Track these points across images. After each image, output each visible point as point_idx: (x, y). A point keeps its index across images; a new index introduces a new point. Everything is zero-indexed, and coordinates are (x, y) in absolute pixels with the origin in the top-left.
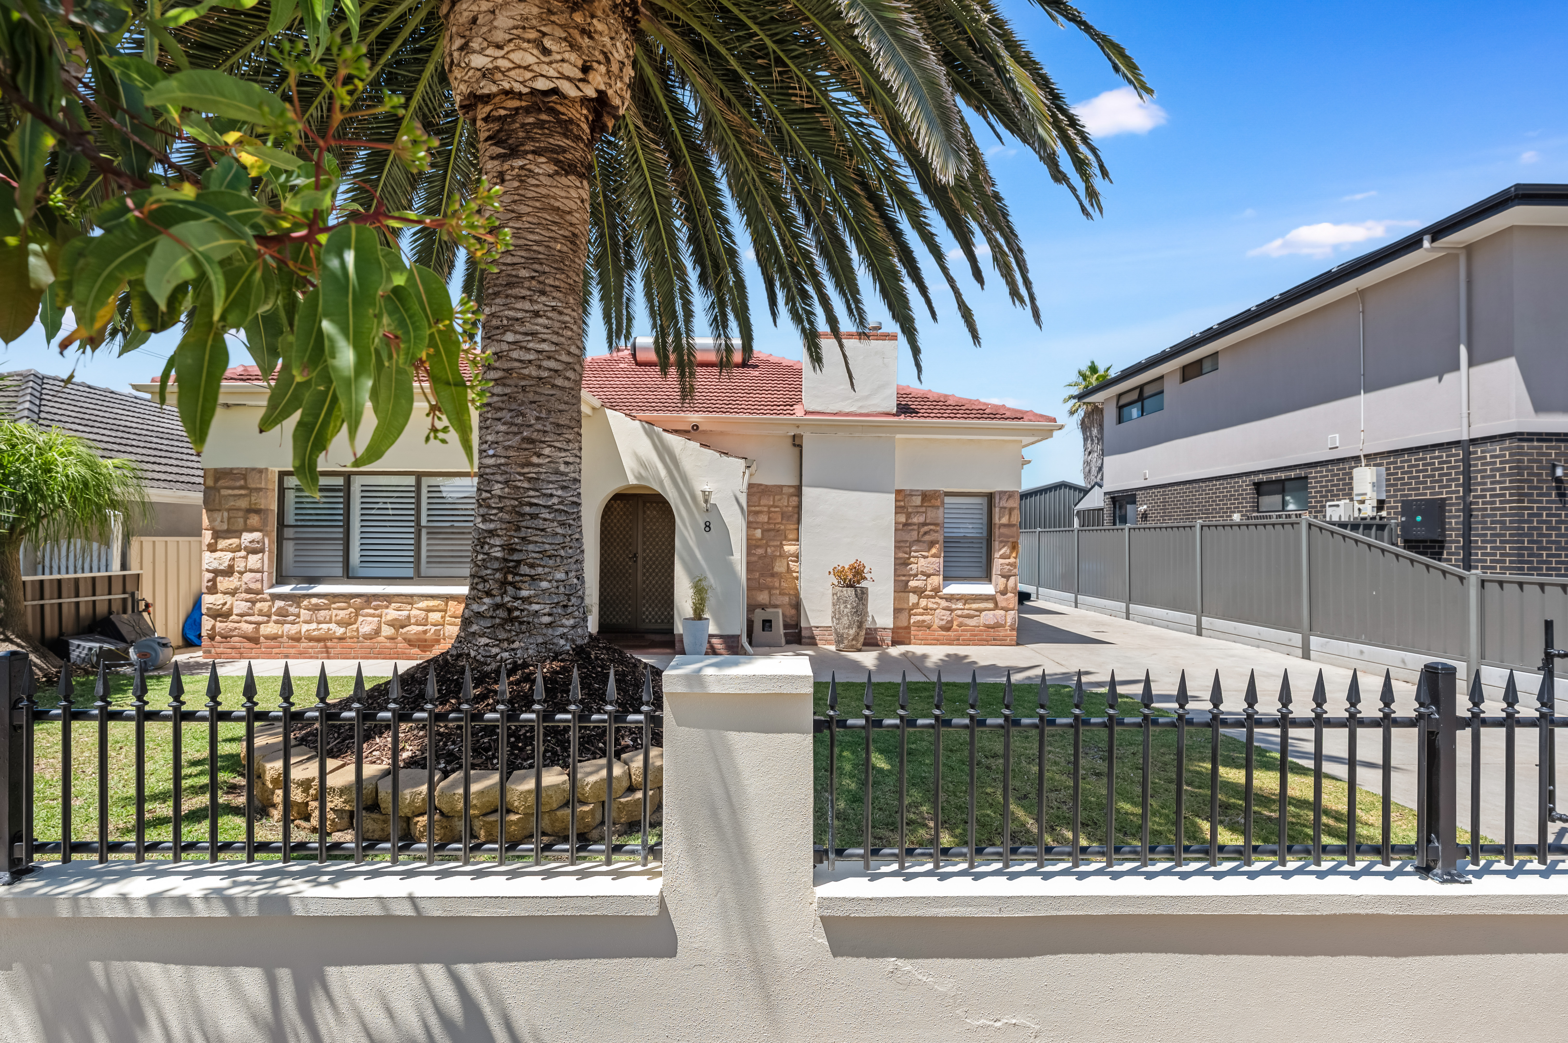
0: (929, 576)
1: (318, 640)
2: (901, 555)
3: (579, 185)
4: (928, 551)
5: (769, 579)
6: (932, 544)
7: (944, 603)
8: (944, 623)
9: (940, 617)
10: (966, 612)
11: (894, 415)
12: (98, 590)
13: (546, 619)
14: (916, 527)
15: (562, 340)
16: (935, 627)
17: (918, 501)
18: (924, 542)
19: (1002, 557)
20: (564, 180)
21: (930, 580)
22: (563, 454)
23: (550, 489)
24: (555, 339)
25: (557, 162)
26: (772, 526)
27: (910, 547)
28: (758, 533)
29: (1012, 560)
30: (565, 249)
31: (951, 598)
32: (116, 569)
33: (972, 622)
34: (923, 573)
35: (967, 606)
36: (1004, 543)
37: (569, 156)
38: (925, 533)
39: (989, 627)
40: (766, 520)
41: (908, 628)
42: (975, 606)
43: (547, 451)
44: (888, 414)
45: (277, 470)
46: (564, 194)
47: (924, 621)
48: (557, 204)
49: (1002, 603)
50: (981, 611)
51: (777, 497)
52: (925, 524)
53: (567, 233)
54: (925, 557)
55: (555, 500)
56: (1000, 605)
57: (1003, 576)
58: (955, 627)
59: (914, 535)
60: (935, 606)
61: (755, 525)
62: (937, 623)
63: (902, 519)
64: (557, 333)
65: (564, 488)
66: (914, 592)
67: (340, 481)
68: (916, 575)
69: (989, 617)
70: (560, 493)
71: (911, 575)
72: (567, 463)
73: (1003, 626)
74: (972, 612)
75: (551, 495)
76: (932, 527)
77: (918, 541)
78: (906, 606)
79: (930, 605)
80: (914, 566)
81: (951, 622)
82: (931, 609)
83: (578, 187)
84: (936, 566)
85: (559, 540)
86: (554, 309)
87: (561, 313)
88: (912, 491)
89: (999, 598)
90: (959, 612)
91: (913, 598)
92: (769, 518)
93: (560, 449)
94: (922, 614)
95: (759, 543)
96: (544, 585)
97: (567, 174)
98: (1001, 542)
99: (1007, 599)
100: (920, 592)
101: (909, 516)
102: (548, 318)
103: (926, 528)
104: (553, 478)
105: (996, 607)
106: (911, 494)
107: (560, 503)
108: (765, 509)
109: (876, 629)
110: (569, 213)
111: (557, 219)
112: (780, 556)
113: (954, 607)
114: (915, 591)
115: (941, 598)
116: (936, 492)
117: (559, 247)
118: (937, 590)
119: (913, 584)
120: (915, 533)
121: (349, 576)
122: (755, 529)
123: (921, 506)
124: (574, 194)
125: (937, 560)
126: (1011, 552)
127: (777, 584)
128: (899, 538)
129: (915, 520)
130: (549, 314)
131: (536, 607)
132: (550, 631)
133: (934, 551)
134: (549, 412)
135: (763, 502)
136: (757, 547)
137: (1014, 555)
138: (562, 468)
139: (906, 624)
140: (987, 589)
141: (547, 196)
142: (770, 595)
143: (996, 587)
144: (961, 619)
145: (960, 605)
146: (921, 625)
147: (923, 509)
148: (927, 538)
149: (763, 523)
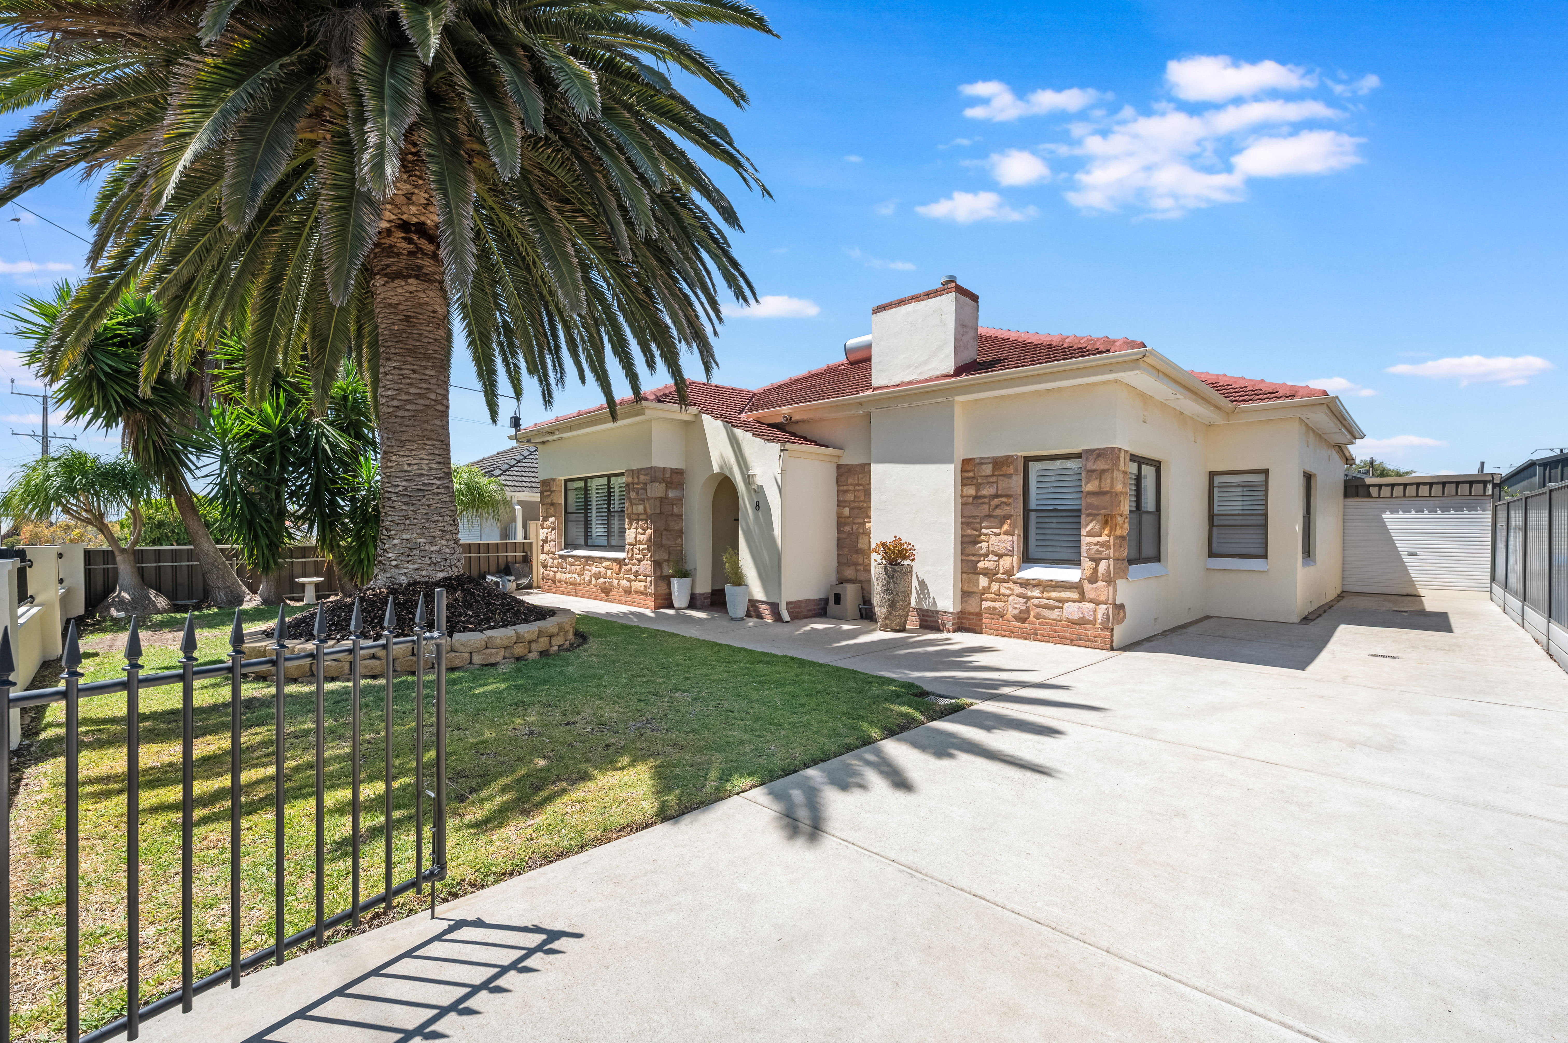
0: (1000, 556)
1: (573, 584)
2: (970, 532)
3: (403, 283)
4: (1000, 528)
5: (855, 556)
6: (1005, 518)
7: (1018, 590)
8: (1016, 612)
9: (1014, 605)
10: (1044, 601)
11: (952, 376)
12: (509, 550)
13: (394, 563)
14: (986, 500)
15: (401, 386)
16: (1009, 616)
17: (988, 470)
18: (995, 517)
19: (1090, 534)
20: (392, 285)
21: (1002, 562)
22: (406, 459)
23: (397, 481)
24: (396, 387)
25: (386, 275)
26: (857, 504)
27: (981, 523)
28: (846, 511)
29: (1104, 538)
30: (402, 327)
31: (1025, 584)
32: (520, 538)
33: (1053, 614)
34: (995, 554)
35: (1046, 594)
36: (1093, 516)
37: (395, 268)
38: (997, 507)
39: (1072, 622)
40: (852, 499)
41: (979, 614)
42: (1055, 595)
43: (394, 458)
44: (946, 376)
45: (563, 478)
46: (392, 294)
47: (995, 608)
48: (390, 301)
49: (1090, 594)
50: (1063, 601)
51: (861, 476)
52: (996, 496)
53: (401, 317)
54: (996, 535)
55: (400, 488)
56: (1087, 595)
57: (1092, 560)
58: (1031, 618)
59: (985, 510)
60: (1008, 592)
61: (844, 504)
62: (1011, 612)
63: (971, 491)
64: (397, 383)
65: (407, 480)
66: (985, 575)
67: (581, 484)
68: (987, 555)
69: (1072, 610)
70: (404, 483)
71: (981, 555)
72: (409, 465)
73: (1093, 623)
74: (1052, 602)
75: (398, 486)
76: (1003, 499)
77: (989, 516)
78: (976, 590)
79: (1003, 591)
80: (984, 545)
81: (1027, 611)
82: (1004, 595)
83: (403, 286)
84: (1008, 545)
85: (404, 513)
86: (394, 368)
87: (400, 369)
88: (981, 458)
89: (1086, 586)
90: (1036, 601)
91: (983, 581)
92: (855, 497)
93: (403, 456)
94: (994, 600)
95: (847, 521)
96: (396, 541)
97: (393, 280)
98: (1088, 515)
99: (1096, 589)
100: (991, 575)
101: (978, 487)
102: (392, 374)
103: (996, 501)
104: (400, 474)
105: (1083, 598)
106: (981, 462)
107: (404, 490)
108: (851, 488)
109: (937, 612)
110: (398, 304)
111: (393, 310)
112: (863, 533)
113: (1030, 594)
114: (986, 573)
115: (1015, 583)
116: (1008, 457)
117: (396, 327)
118: (1009, 573)
119: (981, 565)
120: (986, 507)
121: (587, 546)
122: (844, 507)
123: (992, 476)
124: (400, 291)
125: (1010, 538)
126: (1102, 529)
127: (860, 561)
128: (967, 513)
129: (985, 492)
130: (392, 372)
131: (390, 555)
132: (397, 571)
133: (1006, 527)
134: (394, 433)
135: (850, 481)
136: (846, 524)
137: (1106, 532)
138: (406, 468)
139: (977, 610)
140: (1071, 575)
141: (385, 298)
142: (857, 571)
143: (1082, 573)
144: (1038, 610)
145: (1036, 593)
146: (992, 611)
147: (994, 479)
148: (998, 512)
149: (850, 502)
